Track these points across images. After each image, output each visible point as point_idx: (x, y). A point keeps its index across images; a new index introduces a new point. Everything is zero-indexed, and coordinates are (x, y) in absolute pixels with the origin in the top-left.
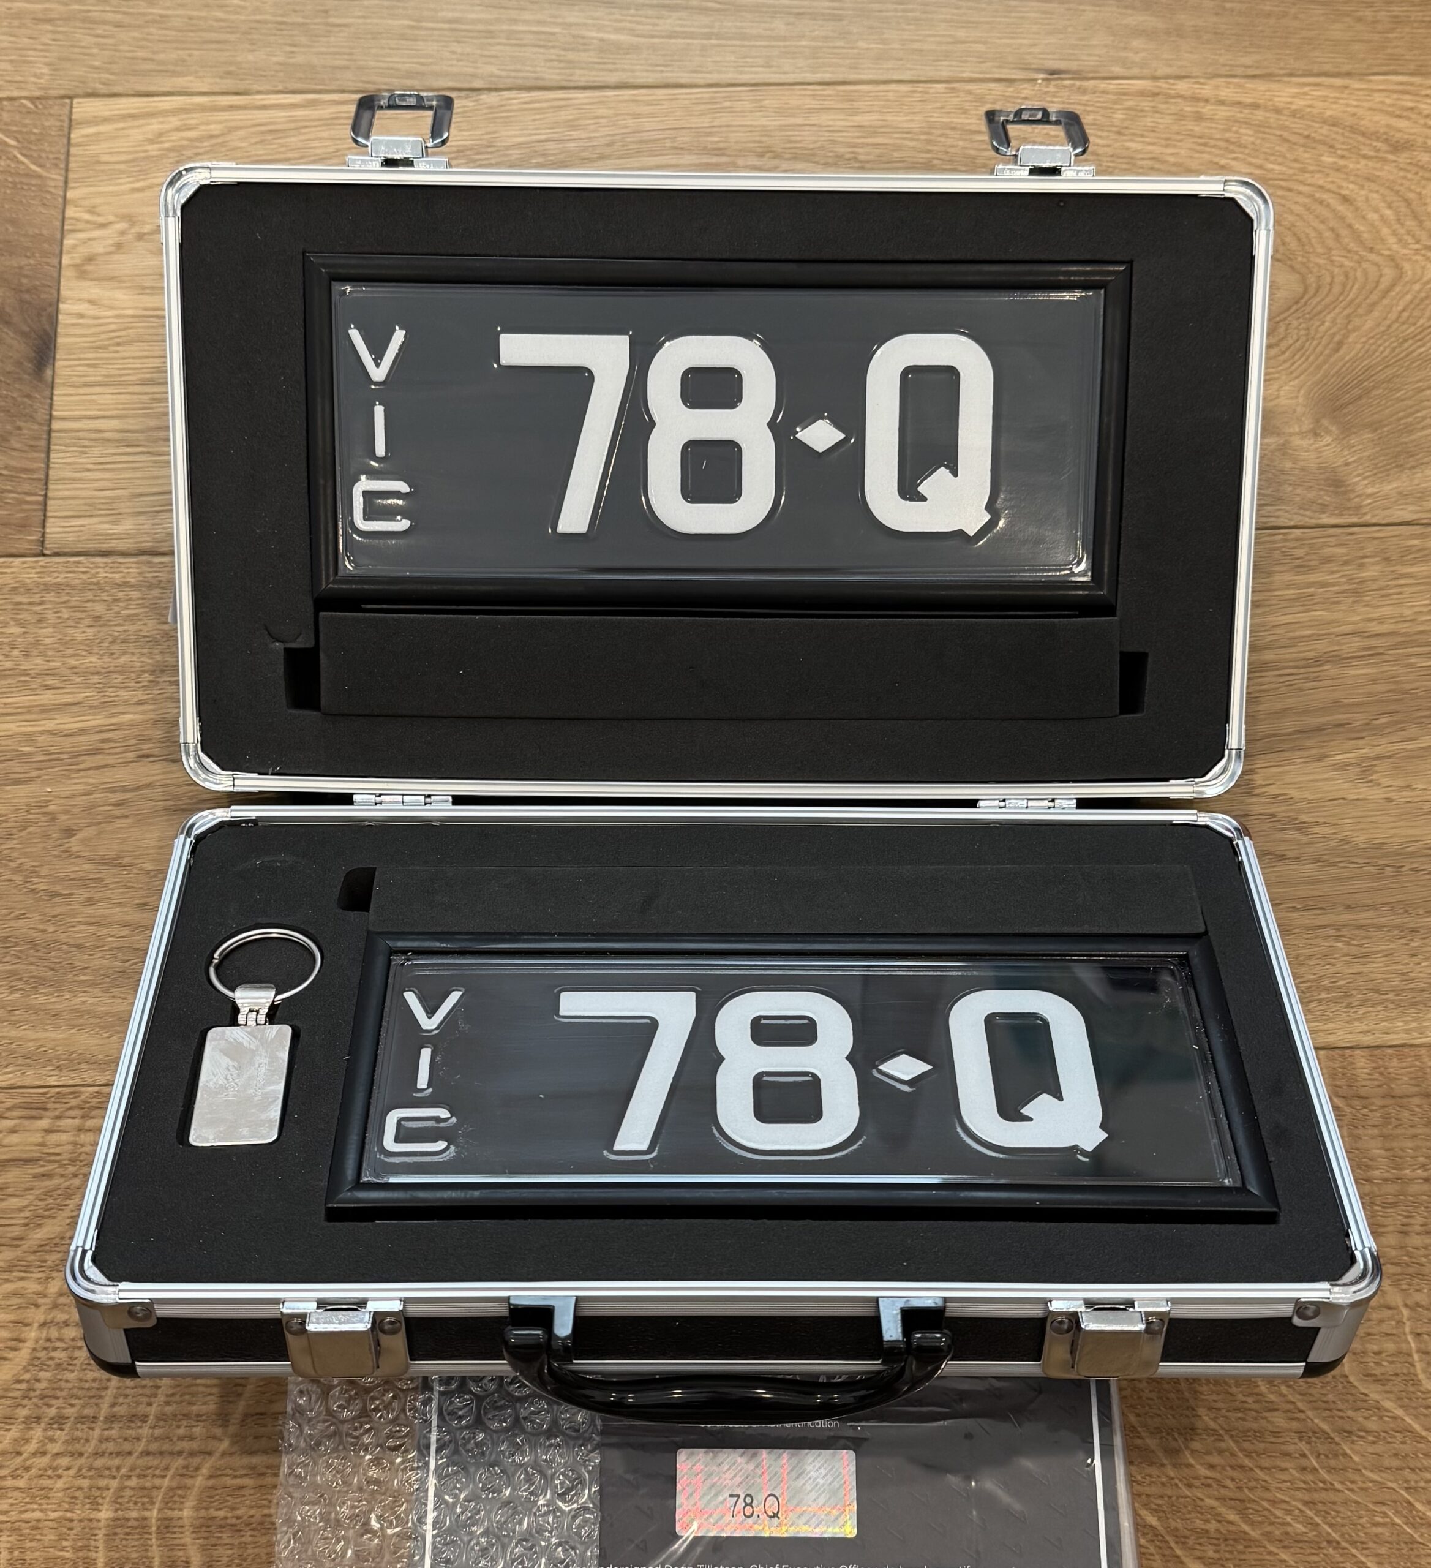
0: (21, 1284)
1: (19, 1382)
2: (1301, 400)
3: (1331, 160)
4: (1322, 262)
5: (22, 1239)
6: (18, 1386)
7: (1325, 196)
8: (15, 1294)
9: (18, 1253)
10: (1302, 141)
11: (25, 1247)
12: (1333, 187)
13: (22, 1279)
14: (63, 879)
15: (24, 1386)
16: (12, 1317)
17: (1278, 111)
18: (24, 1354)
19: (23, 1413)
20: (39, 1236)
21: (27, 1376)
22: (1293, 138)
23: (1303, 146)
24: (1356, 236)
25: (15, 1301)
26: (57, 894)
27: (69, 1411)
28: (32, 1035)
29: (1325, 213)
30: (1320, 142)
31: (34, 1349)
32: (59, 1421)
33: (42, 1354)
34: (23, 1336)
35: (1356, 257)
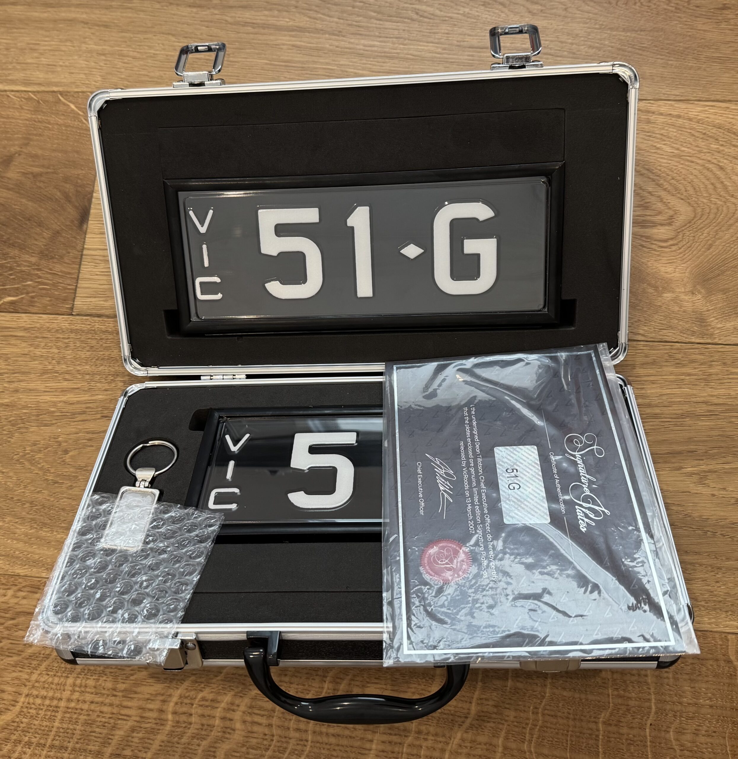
0: (20, 674)
1: (14, 722)
2: (687, 274)
3: (716, 146)
4: (705, 201)
5: (22, 652)
6: (13, 724)
7: (710, 166)
8: (17, 678)
9: (20, 658)
10: (701, 136)
11: (23, 656)
12: (715, 161)
13: (20, 671)
14: (60, 475)
15: (15, 724)
16: (14, 690)
17: (690, 120)
18: (17, 708)
19: (14, 737)
20: (29, 651)
21: (17, 720)
22: (697, 134)
23: (702, 138)
24: (725, 188)
25: (16, 682)
26: (56, 482)
27: (34, 740)
28: (38, 551)
29: (709, 175)
30: (711, 137)
31: (22, 707)
32: (29, 744)
33: (25, 710)
34: (18, 700)
35: (724, 199)
